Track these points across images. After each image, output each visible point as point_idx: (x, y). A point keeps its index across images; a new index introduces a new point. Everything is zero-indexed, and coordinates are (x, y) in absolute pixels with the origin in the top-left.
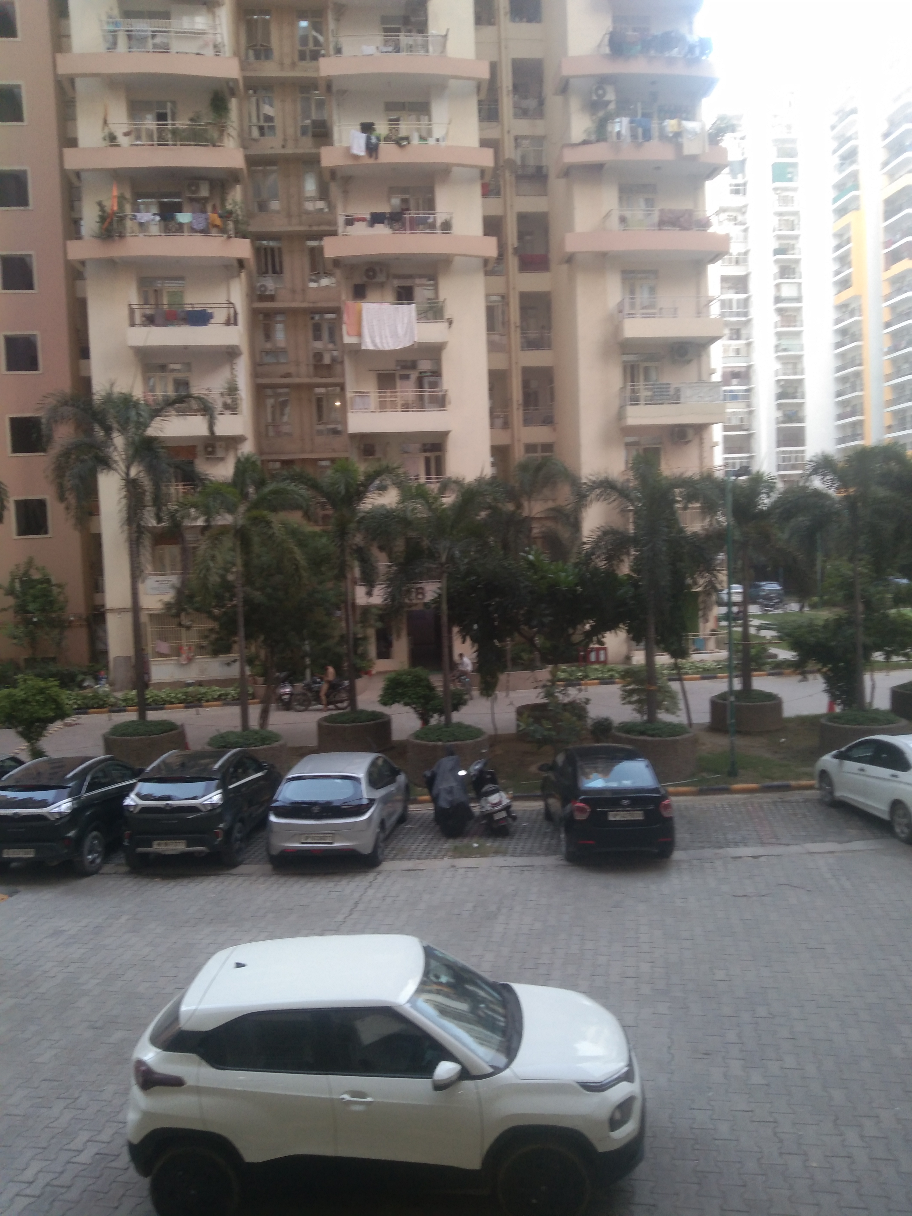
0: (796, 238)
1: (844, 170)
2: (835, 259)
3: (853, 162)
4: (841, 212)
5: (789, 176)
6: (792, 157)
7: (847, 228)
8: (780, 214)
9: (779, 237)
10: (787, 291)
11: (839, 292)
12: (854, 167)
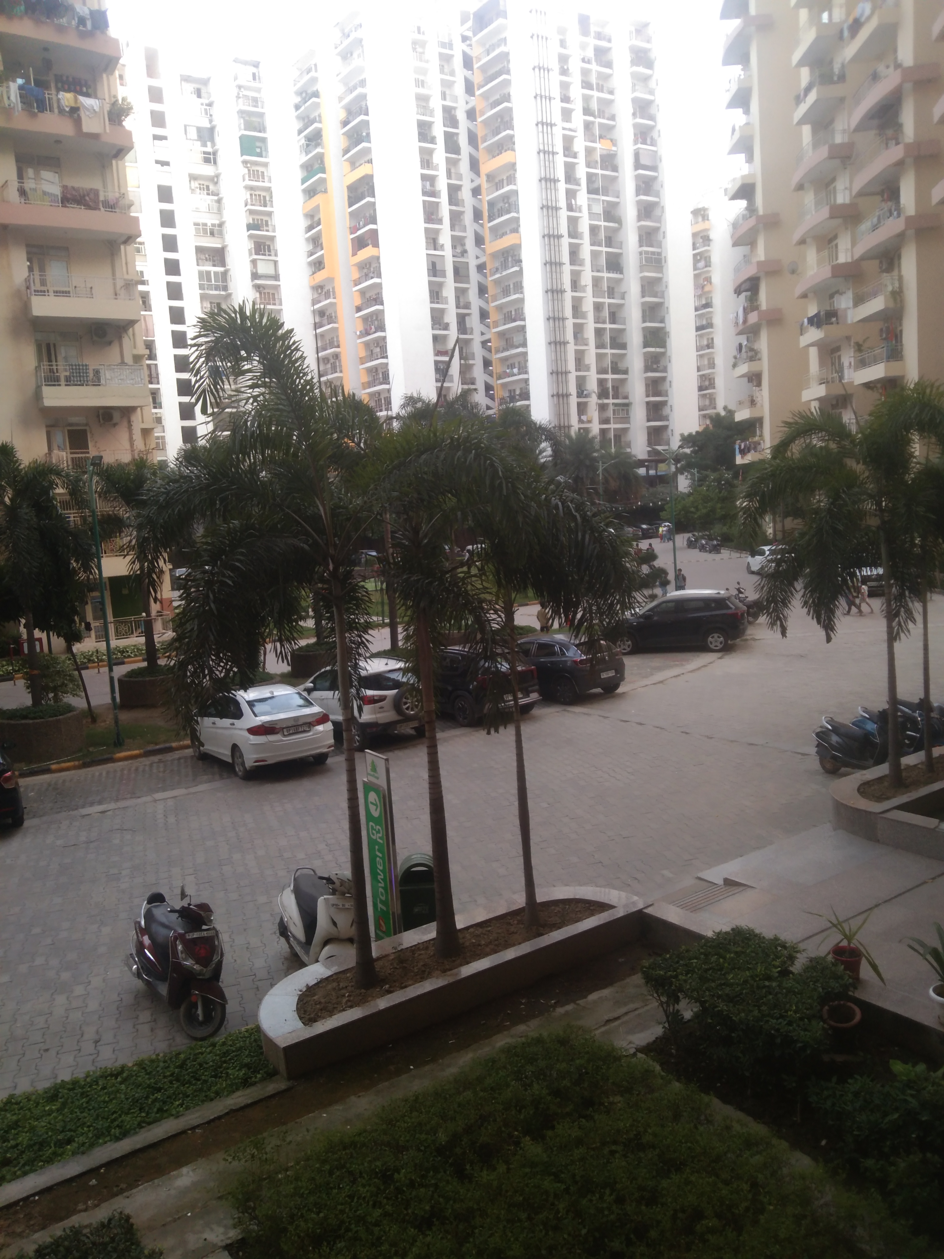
0: (270, 214)
1: (310, 152)
2: (307, 240)
3: (318, 145)
4: (311, 193)
5: (258, 150)
6: (260, 131)
7: (317, 209)
8: (251, 188)
9: (251, 212)
10: (263, 268)
11: (314, 273)
12: (319, 150)
